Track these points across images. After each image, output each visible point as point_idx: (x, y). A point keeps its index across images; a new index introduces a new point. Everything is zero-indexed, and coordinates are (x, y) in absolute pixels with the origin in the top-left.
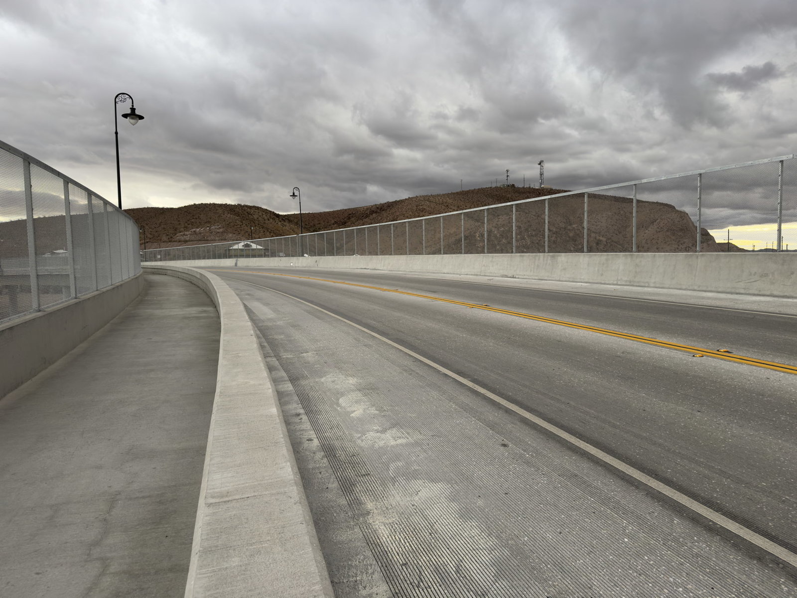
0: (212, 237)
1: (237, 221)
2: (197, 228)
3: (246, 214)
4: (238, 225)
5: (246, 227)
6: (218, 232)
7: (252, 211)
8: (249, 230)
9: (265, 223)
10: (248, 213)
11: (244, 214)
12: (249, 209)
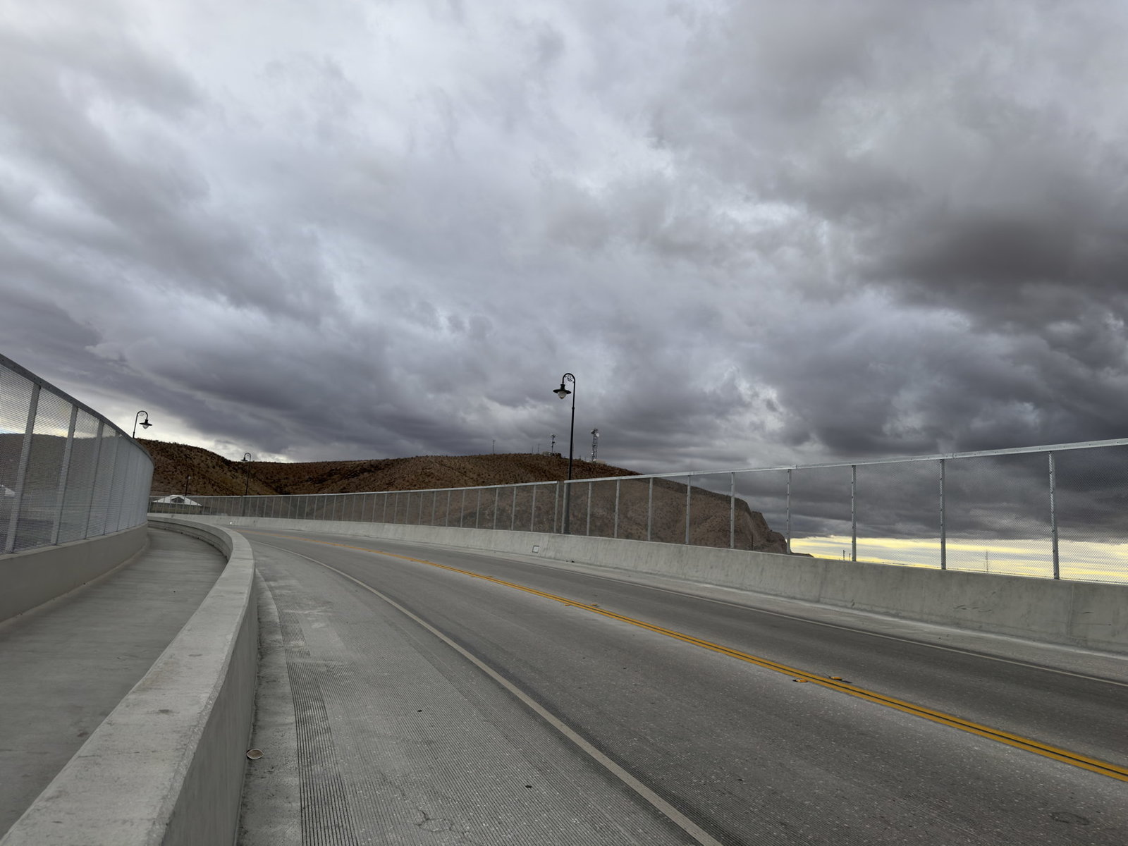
1: (169, 466)
3: (183, 457)
4: (170, 471)
5: (180, 476)
8: (184, 480)
9: (207, 471)
10: (185, 455)
11: (180, 457)
12: (188, 451)
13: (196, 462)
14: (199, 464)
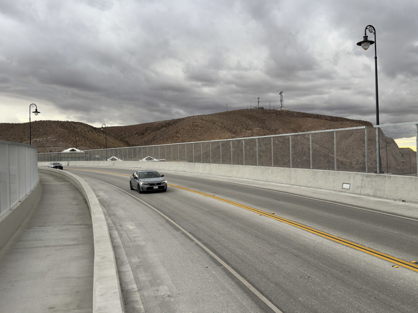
0: (48, 145)
1: (66, 133)
2: (37, 138)
3: (73, 128)
4: (67, 136)
5: (72, 138)
6: (52, 141)
7: (77, 126)
8: (75, 140)
9: (86, 134)
10: (73, 127)
11: (71, 128)
12: (74, 124)
13: (79, 130)
14: (81, 131)
